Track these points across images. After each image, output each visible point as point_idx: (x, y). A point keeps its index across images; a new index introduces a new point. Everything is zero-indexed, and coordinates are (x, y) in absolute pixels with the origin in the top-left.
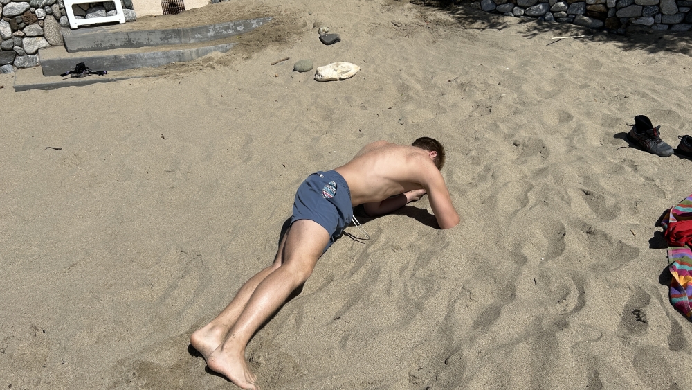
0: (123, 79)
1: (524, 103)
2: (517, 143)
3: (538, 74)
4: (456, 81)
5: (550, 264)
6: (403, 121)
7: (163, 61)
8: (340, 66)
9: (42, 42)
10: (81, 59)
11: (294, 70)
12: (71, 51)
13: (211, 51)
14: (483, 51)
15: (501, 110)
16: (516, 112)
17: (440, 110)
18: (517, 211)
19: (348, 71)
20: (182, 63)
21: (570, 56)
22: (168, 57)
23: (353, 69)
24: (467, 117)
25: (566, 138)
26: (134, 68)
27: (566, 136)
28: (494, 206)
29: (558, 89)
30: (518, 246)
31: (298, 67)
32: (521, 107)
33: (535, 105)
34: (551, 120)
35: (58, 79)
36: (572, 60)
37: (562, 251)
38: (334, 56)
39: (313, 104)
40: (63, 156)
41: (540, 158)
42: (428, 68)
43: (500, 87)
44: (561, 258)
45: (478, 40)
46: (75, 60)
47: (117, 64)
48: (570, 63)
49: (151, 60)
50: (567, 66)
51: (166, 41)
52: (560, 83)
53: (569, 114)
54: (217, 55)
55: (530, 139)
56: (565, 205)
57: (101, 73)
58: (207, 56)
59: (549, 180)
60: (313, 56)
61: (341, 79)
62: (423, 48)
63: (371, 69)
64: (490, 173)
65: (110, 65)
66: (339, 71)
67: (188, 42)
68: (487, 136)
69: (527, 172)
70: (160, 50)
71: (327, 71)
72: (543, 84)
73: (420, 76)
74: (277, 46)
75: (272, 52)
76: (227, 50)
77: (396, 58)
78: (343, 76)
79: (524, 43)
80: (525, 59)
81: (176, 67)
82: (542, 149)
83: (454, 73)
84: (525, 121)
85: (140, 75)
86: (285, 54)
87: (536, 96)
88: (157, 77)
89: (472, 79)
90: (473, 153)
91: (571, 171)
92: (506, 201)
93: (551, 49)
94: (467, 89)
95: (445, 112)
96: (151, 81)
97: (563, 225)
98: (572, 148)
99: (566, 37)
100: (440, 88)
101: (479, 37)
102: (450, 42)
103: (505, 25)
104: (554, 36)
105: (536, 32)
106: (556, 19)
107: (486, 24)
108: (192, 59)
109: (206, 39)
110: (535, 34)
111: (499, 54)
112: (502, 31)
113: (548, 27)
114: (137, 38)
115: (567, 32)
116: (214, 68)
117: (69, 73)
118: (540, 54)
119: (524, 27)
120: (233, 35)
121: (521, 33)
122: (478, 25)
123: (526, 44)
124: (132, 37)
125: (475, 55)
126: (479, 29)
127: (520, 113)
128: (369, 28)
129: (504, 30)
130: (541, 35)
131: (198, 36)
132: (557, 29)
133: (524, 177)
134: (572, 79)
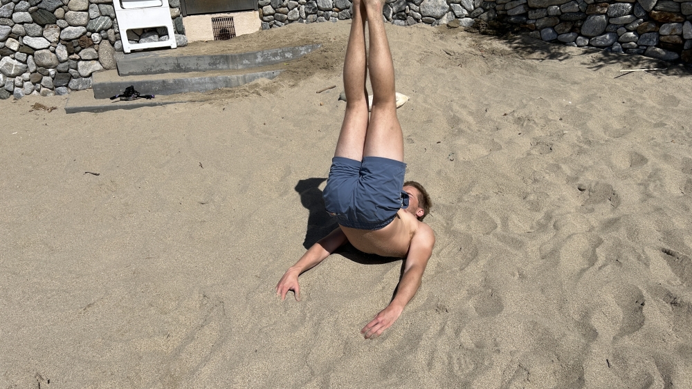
0: (170, 103)
1: (589, 143)
2: (582, 188)
3: (605, 110)
4: (513, 115)
5: (627, 341)
6: (452, 157)
7: (210, 86)
9: (96, 66)
10: (130, 83)
11: (340, 99)
12: (123, 75)
13: (258, 77)
14: (542, 83)
15: (563, 149)
16: (581, 152)
17: (494, 147)
18: (583, 270)
20: (228, 89)
21: (642, 90)
22: (215, 83)
23: (402, 99)
24: (525, 155)
25: (640, 184)
26: (181, 93)
27: (639, 182)
28: (557, 263)
29: (628, 126)
30: (586, 315)
32: (586, 147)
33: (602, 145)
34: (622, 163)
35: (107, 102)
36: (644, 95)
37: (641, 324)
40: (99, 182)
41: (609, 206)
43: (562, 124)
44: (639, 334)
45: (537, 71)
46: (126, 83)
47: (165, 88)
48: (642, 98)
49: (197, 86)
50: (639, 101)
51: (215, 67)
52: (631, 120)
53: (643, 157)
54: (264, 81)
55: (597, 183)
56: (642, 267)
57: (149, 97)
58: (254, 82)
59: (622, 234)
62: (477, 79)
63: (420, 100)
64: (550, 223)
65: (158, 90)
67: (236, 68)
68: (547, 177)
69: (595, 223)
70: (208, 76)
72: (611, 121)
73: (473, 108)
74: (323, 74)
75: (319, 80)
76: (274, 77)
77: (447, 88)
79: (588, 76)
80: (590, 93)
81: (222, 92)
82: (612, 196)
83: (511, 106)
84: (591, 163)
85: (187, 99)
86: (332, 82)
87: (603, 134)
88: (202, 103)
89: (531, 113)
90: (532, 197)
91: (648, 225)
92: (571, 258)
93: (619, 83)
94: (525, 124)
95: (500, 148)
96: (197, 107)
97: (640, 292)
98: (647, 196)
99: (637, 69)
100: (495, 122)
101: (538, 68)
102: (506, 73)
103: (566, 55)
104: (623, 68)
105: (601, 63)
106: (625, 50)
107: (546, 54)
108: (239, 85)
109: (253, 65)
110: (601, 66)
111: (561, 87)
112: (563, 62)
113: (615, 58)
114: (186, 63)
115: (637, 64)
116: (260, 95)
117: (119, 97)
118: (607, 88)
119: (588, 58)
120: (281, 62)
121: (585, 64)
122: (536, 55)
123: (591, 77)
124: (181, 62)
125: (534, 87)
126: (538, 59)
127: (585, 153)
128: (420, 57)
129: (566, 60)
130: (608, 67)
131: (245, 62)
132: (625, 61)
133: (592, 229)
134: (645, 116)
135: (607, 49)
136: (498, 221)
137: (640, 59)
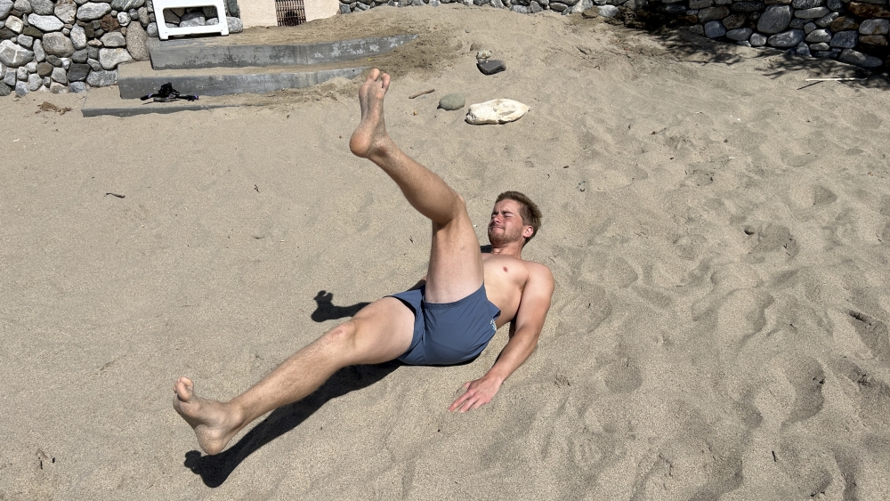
0: (218, 107)
1: (761, 172)
2: (750, 231)
3: (784, 130)
4: (664, 134)
5: (799, 428)
6: (583, 186)
7: (271, 86)
8: (501, 105)
9: (123, 55)
10: (167, 79)
11: (439, 107)
12: (158, 68)
13: (334, 76)
14: (704, 93)
15: (727, 179)
16: (750, 184)
17: (638, 174)
18: (747, 337)
19: (512, 112)
20: (294, 90)
21: (834, 106)
22: (277, 81)
23: (519, 109)
24: (678, 187)
25: (824, 228)
26: (233, 94)
27: (824, 225)
28: (714, 326)
29: (813, 153)
30: (748, 394)
31: (445, 103)
32: (756, 177)
33: (778, 175)
34: (803, 199)
35: (137, 103)
36: (836, 112)
37: (819, 408)
38: (495, 90)
39: (459, 155)
40: (125, 206)
41: (784, 255)
42: (625, 113)
43: (727, 147)
44: (816, 420)
45: (698, 77)
46: (161, 79)
47: (213, 87)
48: (832, 116)
49: (256, 84)
50: (829, 120)
51: (277, 60)
52: (817, 144)
53: (830, 192)
54: (341, 81)
55: (770, 225)
56: (823, 334)
57: (191, 98)
58: (327, 83)
59: (799, 292)
60: (467, 89)
61: (502, 123)
62: (620, 85)
63: (544, 111)
64: (706, 274)
65: (204, 90)
66: (499, 112)
67: (305, 62)
68: (705, 216)
69: (765, 277)
70: (272, 71)
71: (483, 111)
72: (791, 145)
73: (613, 123)
74: (420, 73)
75: (413, 81)
76: (354, 76)
77: (579, 97)
78: (504, 119)
79: (763, 85)
80: (765, 108)
81: (287, 94)
82: (788, 242)
83: (662, 122)
84: (762, 198)
85: (240, 103)
86: (429, 85)
87: (780, 162)
88: (259, 108)
89: (687, 132)
90: (684, 241)
91: (833, 281)
92: (732, 321)
93: (804, 95)
94: (679, 146)
95: (645, 176)
96: (253, 113)
97: (820, 366)
98: (834, 243)
99: (827, 79)
100: (640, 142)
101: (699, 73)
102: (657, 78)
103: (737, 58)
104: (810, 77)
105: (782, 69)
106: (813, 53)
107: (710, 56)
108: (308, 86)
109: (328, 60)
110: (780, 73)
111: (727, 99)
112: (733, 67)
113: (800, 63)
114: (240, 55)
115: (828, 72)
116: (335, 99)
117: (152, 96)
118: (787, 101)
119: (765, 62)
120: (364, 57)
121: (760, 70)
122: (697, 56)
123: (767, 86)
124: (234, 53)
125: (692, 98)
126: (699, 62)
127: (756, 185)
128: (546, 55)
129: (736, 65)
130: (791, 74)
131: (318, 55)
132: (813, 67)
133: (760, 284)
134: (835, 140)
135: (789, 51)
136: (640, 271)
137: (832, 65)
